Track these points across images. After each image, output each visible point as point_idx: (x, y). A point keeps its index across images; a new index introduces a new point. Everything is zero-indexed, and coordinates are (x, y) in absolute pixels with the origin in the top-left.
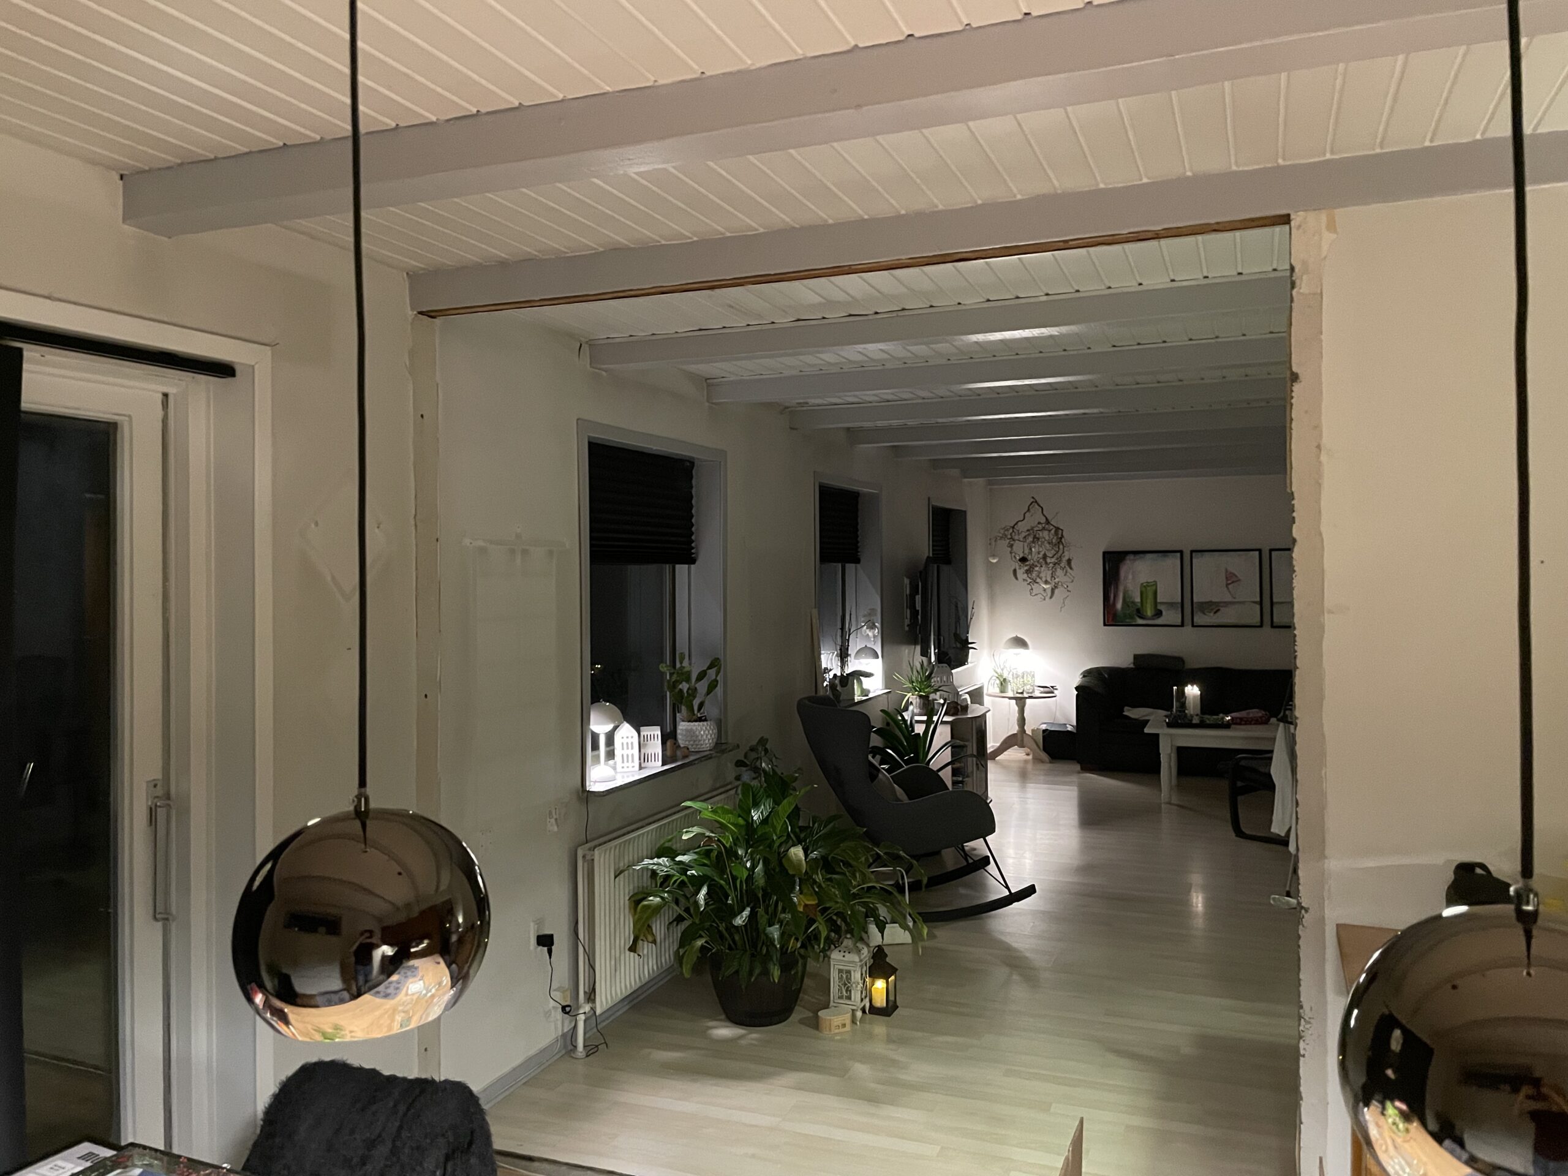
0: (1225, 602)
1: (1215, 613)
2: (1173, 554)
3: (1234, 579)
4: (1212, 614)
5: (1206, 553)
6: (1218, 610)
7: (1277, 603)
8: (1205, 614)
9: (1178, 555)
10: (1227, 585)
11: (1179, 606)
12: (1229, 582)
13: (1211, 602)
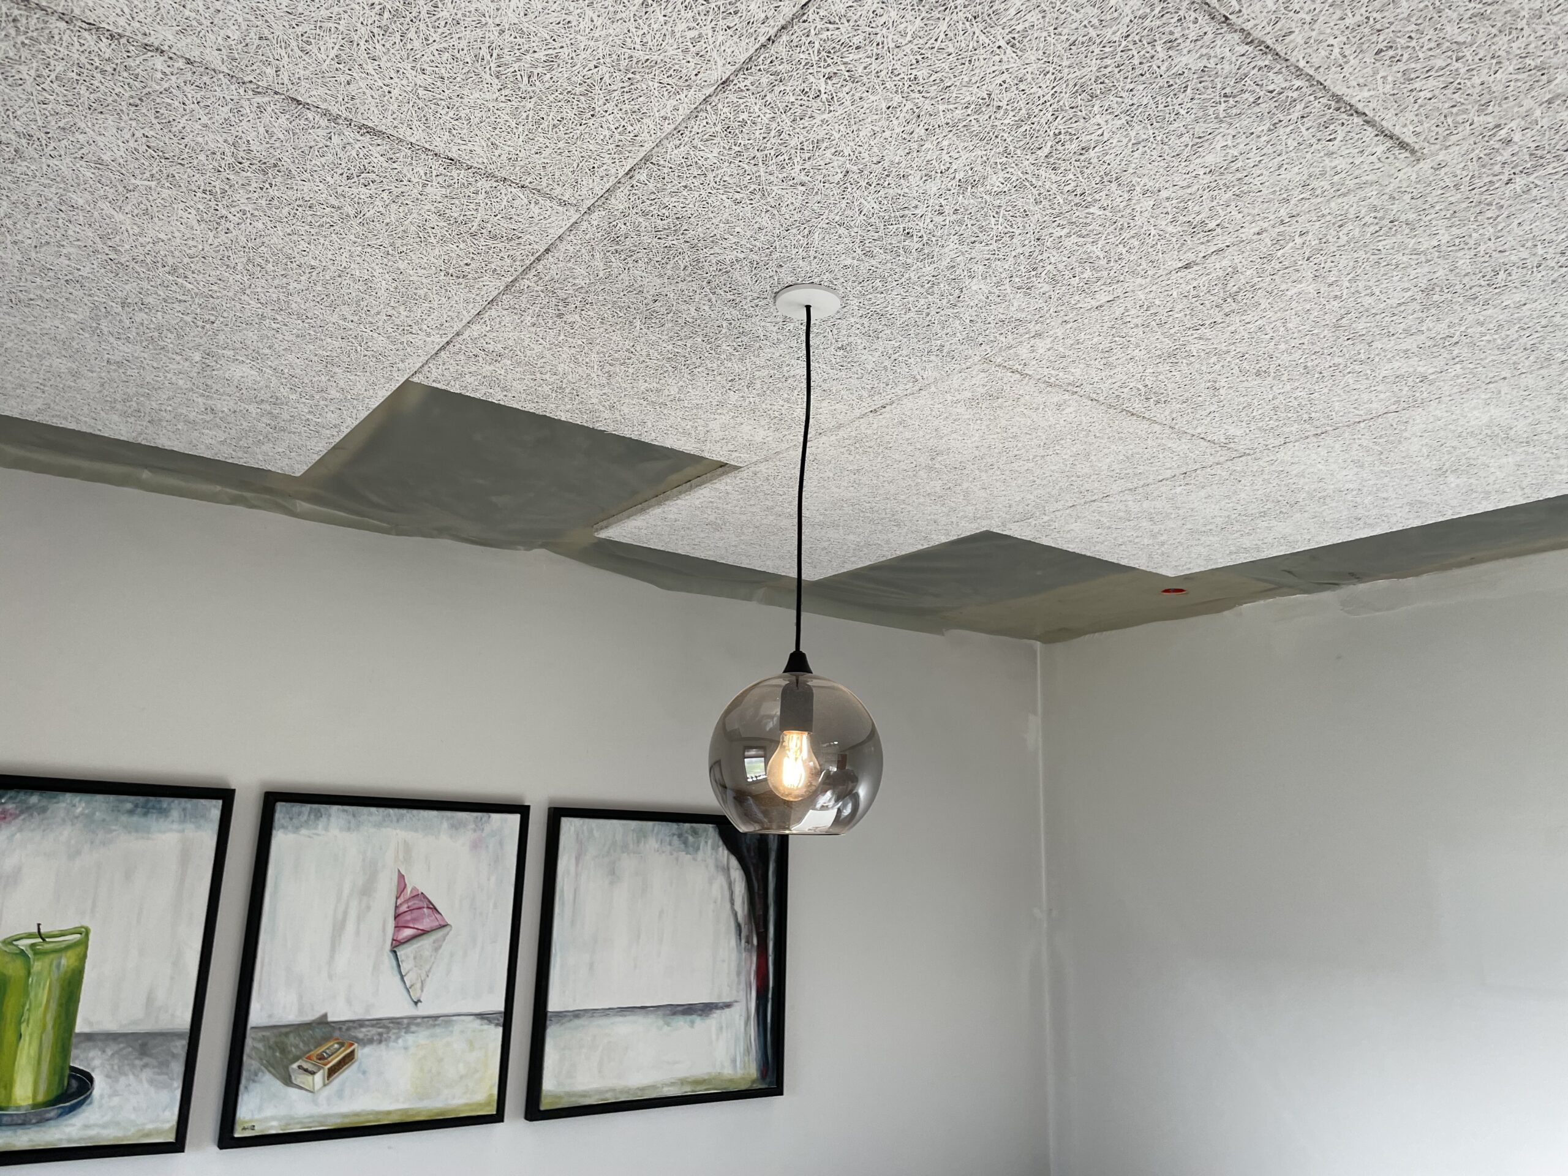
0: (377, 1022)
1: (332, 1072)
2: (188, 803)
3: (425, 924)
4: (319, 1077)
5: (335, 809)
6: (349, 1058)
7: (560, 1015)
8: (288, 1081)
9: (215, 808)
10: (397, 944)
11: (180, 1047)
12: (407, 932)
13: (322, 1021)
